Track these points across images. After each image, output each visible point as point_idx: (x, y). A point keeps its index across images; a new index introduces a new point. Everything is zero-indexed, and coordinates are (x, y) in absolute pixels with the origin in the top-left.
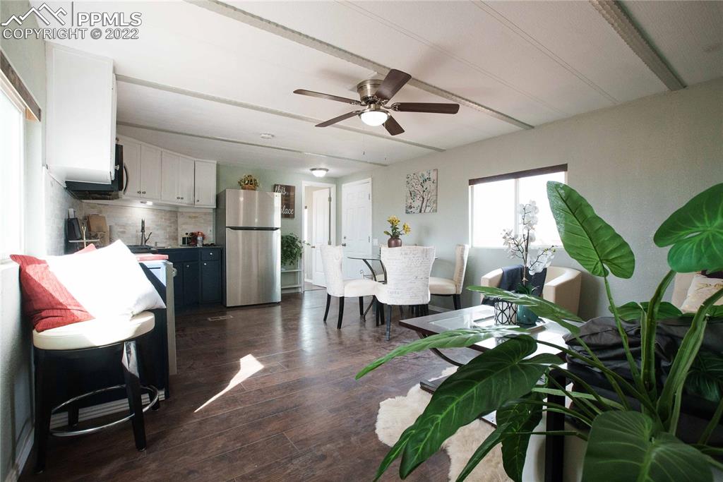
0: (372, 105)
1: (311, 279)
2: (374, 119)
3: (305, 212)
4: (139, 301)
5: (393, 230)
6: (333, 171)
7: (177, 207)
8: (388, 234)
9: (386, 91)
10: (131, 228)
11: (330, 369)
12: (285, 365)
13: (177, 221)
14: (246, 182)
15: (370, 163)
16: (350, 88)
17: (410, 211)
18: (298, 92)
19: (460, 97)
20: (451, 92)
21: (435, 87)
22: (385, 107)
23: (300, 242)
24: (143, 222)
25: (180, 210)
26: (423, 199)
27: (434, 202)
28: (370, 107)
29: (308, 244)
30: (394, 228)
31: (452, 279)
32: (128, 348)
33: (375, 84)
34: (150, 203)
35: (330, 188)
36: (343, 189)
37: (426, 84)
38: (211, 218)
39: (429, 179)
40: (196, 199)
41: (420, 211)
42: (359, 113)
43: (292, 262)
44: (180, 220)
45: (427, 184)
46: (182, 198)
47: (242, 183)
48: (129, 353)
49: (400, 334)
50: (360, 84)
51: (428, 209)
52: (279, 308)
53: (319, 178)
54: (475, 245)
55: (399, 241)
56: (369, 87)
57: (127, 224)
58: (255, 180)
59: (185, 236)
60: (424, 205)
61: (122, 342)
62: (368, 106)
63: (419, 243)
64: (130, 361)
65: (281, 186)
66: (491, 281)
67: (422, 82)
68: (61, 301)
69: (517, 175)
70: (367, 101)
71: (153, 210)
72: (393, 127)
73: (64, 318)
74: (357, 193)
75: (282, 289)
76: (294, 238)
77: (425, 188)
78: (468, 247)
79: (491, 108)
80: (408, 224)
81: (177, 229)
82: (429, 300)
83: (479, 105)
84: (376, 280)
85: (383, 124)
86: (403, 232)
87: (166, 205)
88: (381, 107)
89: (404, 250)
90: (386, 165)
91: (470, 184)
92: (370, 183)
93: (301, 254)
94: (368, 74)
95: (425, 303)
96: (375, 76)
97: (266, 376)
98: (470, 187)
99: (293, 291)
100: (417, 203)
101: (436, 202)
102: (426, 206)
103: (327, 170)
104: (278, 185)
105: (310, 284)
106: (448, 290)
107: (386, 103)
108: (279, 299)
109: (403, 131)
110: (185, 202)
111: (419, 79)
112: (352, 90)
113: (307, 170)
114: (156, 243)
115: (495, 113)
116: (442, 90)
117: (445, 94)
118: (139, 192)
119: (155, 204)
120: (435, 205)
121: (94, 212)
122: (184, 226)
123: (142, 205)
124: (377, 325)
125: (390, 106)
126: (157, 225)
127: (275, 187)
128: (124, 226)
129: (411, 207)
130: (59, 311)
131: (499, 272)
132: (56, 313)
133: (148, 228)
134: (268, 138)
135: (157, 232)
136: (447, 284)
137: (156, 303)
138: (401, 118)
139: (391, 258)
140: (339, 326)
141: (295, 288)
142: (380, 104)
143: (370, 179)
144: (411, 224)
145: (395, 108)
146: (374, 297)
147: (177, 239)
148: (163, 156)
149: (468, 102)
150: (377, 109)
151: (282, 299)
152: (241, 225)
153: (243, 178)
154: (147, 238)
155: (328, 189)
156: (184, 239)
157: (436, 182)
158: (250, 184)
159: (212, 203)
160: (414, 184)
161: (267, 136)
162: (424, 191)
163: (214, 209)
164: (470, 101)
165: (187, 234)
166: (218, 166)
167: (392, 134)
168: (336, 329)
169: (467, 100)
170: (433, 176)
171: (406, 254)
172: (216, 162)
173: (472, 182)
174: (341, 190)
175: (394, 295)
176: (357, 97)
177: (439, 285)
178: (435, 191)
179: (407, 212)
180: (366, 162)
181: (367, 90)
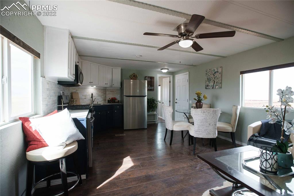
0: (185, 37)
1: (162, 117)
2: (186, 44)
3: (159, 88)
4: (68, 139)
5: (198, 98)
6: (171, 69)
7: (106, 87)
8: (195, 99)
9: (191, 28)
10: (88, 96)
11: (162, 171)
12: (141, 165)
13: (106, 93)
14: (132, 76)
15: (188, 65)
16: (173, 30)
17: (207, 87)
18: (146, 34)
19: (236, 27)
20: (230, 24)
21: (220, 23)
22: (192, 37)
23: (156, 101)
24: (92, 94)
25: (107, 89)
26: (215, 82)
27: (220, 84)
28: (183, 38)
29: (160, 102)
30: (199, 97)
31: (230, 124)
32: (62, 162)
33: (186, 25)
34: (95, 87)
35: (170, 77)
36: (176, 77)
37: (215, 22)
38: (119, 92)
39: (218, 72)
40: (113, 84)
41: (213, 88)
42: (178, 42)
43: (152, 110)
44: (107, 93)
45: (217, 74)
46: (107, 84)
47: (131, 77)
48: (62, 164)
49: (201, 152)
50: (178, 26)
51: (217, 87)
52: (146, 131)
53: (165, 72)
54: (243, 106)
55: (202, 103)
56: (182, 27)
57: (87, 95)
58: (136, 75)
59: (109, 99)
60: (215, 85)
61: (59, 159)
62: (182, 38)
63: (211, 106)
64: (63, 167)
65: (148, 77)
66: (254, 129)
67: (212, 21)
68: (38, 137)
69: (271, 68)
70: (182, 35)
71: (96, 89)
72: (196, 47)
73: (38, 146)
74: (182, 79)
75: (147, 122)
76: (154, 100)
77: (215, 76)
78: (239, 107)
79: (255, 31)
80: (206, 95)
81: (106, 96)
82: (217, 136)
83: (248, 30)
84: (189, 122)
85: (191, 46)
86: (204, 99)
87: (101, 87)
88: (190, 38)
89: (203, 110)
90: (195, 66)
91: (241, 74)
92: (188, 75)
93: (157, 107)
94: (182, 20)
95: (214, 137)
96: (185, 21)
97: (132, 171)
98: (241, 75)
99: (153, 123)
100: (211, 84)
101: (221, 83)
102: (216, 85)
103: (168, 69)
104: (147, 77)
105: (161, 119)
106: (228, 130)
107: (192, 35)
108: (146, 127)
109: (202, 49)
110: (108, 85)
111: (211, 19)
112: (174, 30)
113: (159, 70)
114: (97, 102)
115: (258, 34)
116: (224, 24)
117: (226, 26)
118: (90, 83)
119: (96, 87)
120: (221, 85)
121: (74, 91)
122: (109, 95)
123: (92, 87)
124: (189, 145)
125: (194, 36)
126: (98, 95)
127: (145, 78)
128: (85, 96)
129: (208, 86)
130: (37, 142)
131: (259, 123)
132: (36, 143)
133: (95, 96)
134: (139, 57)
135: (98, 98)
136: (228, 126)
137: (79, 138)
138: (201, 42)
139: (196, 114)
140: (171, 144)
141: (154, 121)
142: (189, 36)
143: (188, 73)
144: (208, 95)
145: (197, 37)
146: (188, 131)
147: (106, 100)
148: (100, 68)
149: (241, 30)
150: (187, 39)
151: (147, 126)
152: (131, 95)
153: (131, 74)
154: (94, 101)
155: (169, 78)
156: (108, 100)
157: (221, 74)
158: (134, 77)
159: (119, 85)
160: (209, 74)
161: (138, 56)
162: (215, 78)
163: (120, 88)
164: (242, 29)
165: (109, 98)
166: (122, 70)
167: (197, 51)
168: (169, 146)
169: (240, 28)
170: (220, 70)
171: (204, 112)
172: (121, 68)
173: (242, 73)
174: (175, 77)
175: (197, 132)
176: (176, 33)
177: (222, 127)
178: (221, 78)
179: (206, 88)
180: (186, 65)
181: (181, 29)
